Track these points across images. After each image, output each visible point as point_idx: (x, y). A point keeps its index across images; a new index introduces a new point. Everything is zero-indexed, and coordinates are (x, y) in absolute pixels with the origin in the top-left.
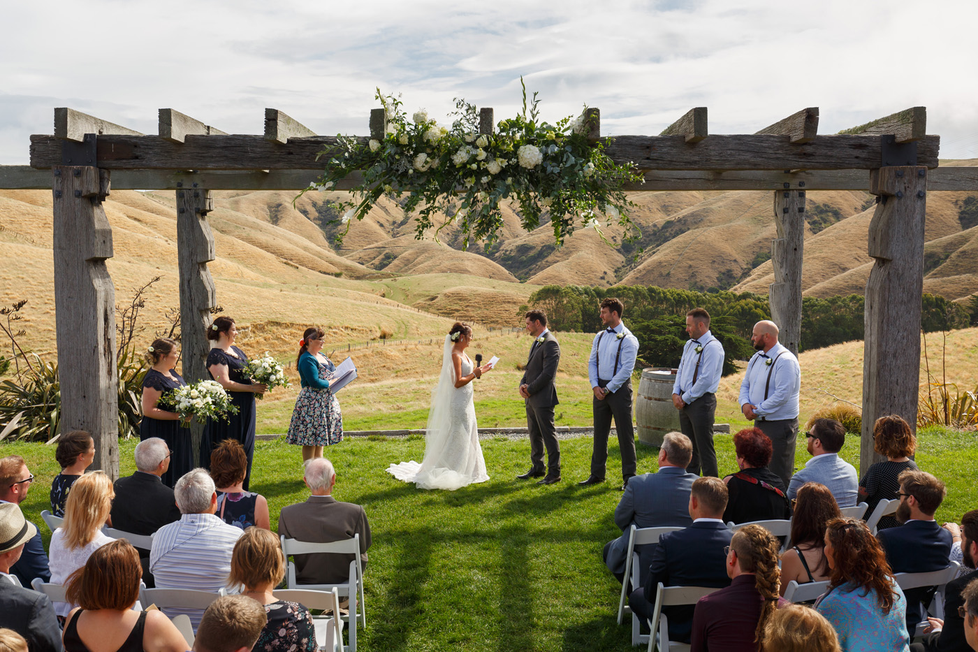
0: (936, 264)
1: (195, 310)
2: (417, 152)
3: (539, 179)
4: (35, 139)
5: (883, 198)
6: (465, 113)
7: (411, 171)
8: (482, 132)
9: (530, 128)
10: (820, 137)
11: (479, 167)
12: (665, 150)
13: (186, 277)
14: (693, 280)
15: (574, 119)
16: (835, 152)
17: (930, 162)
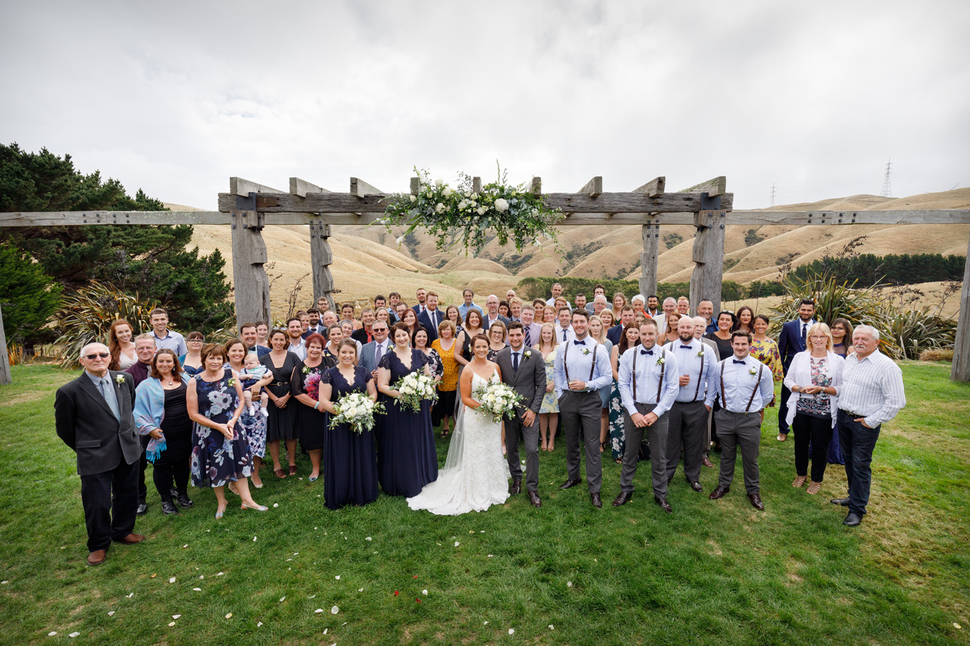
0: (732, 265)
1: (322, 292)
2: (437, 202)
3: (507, 218)
4: (220, 195)
5: (702, 229)
6: (465, 180)
7: (434, 214)
8: (474, 191)
9: (502, 190)
10: (665, 194)
11: (472, 211)
12: (579, 201)
13: (316, 273)
14: (604, 274)
15: (527, 183)
16: (674, 203)
17: (727, 208)
